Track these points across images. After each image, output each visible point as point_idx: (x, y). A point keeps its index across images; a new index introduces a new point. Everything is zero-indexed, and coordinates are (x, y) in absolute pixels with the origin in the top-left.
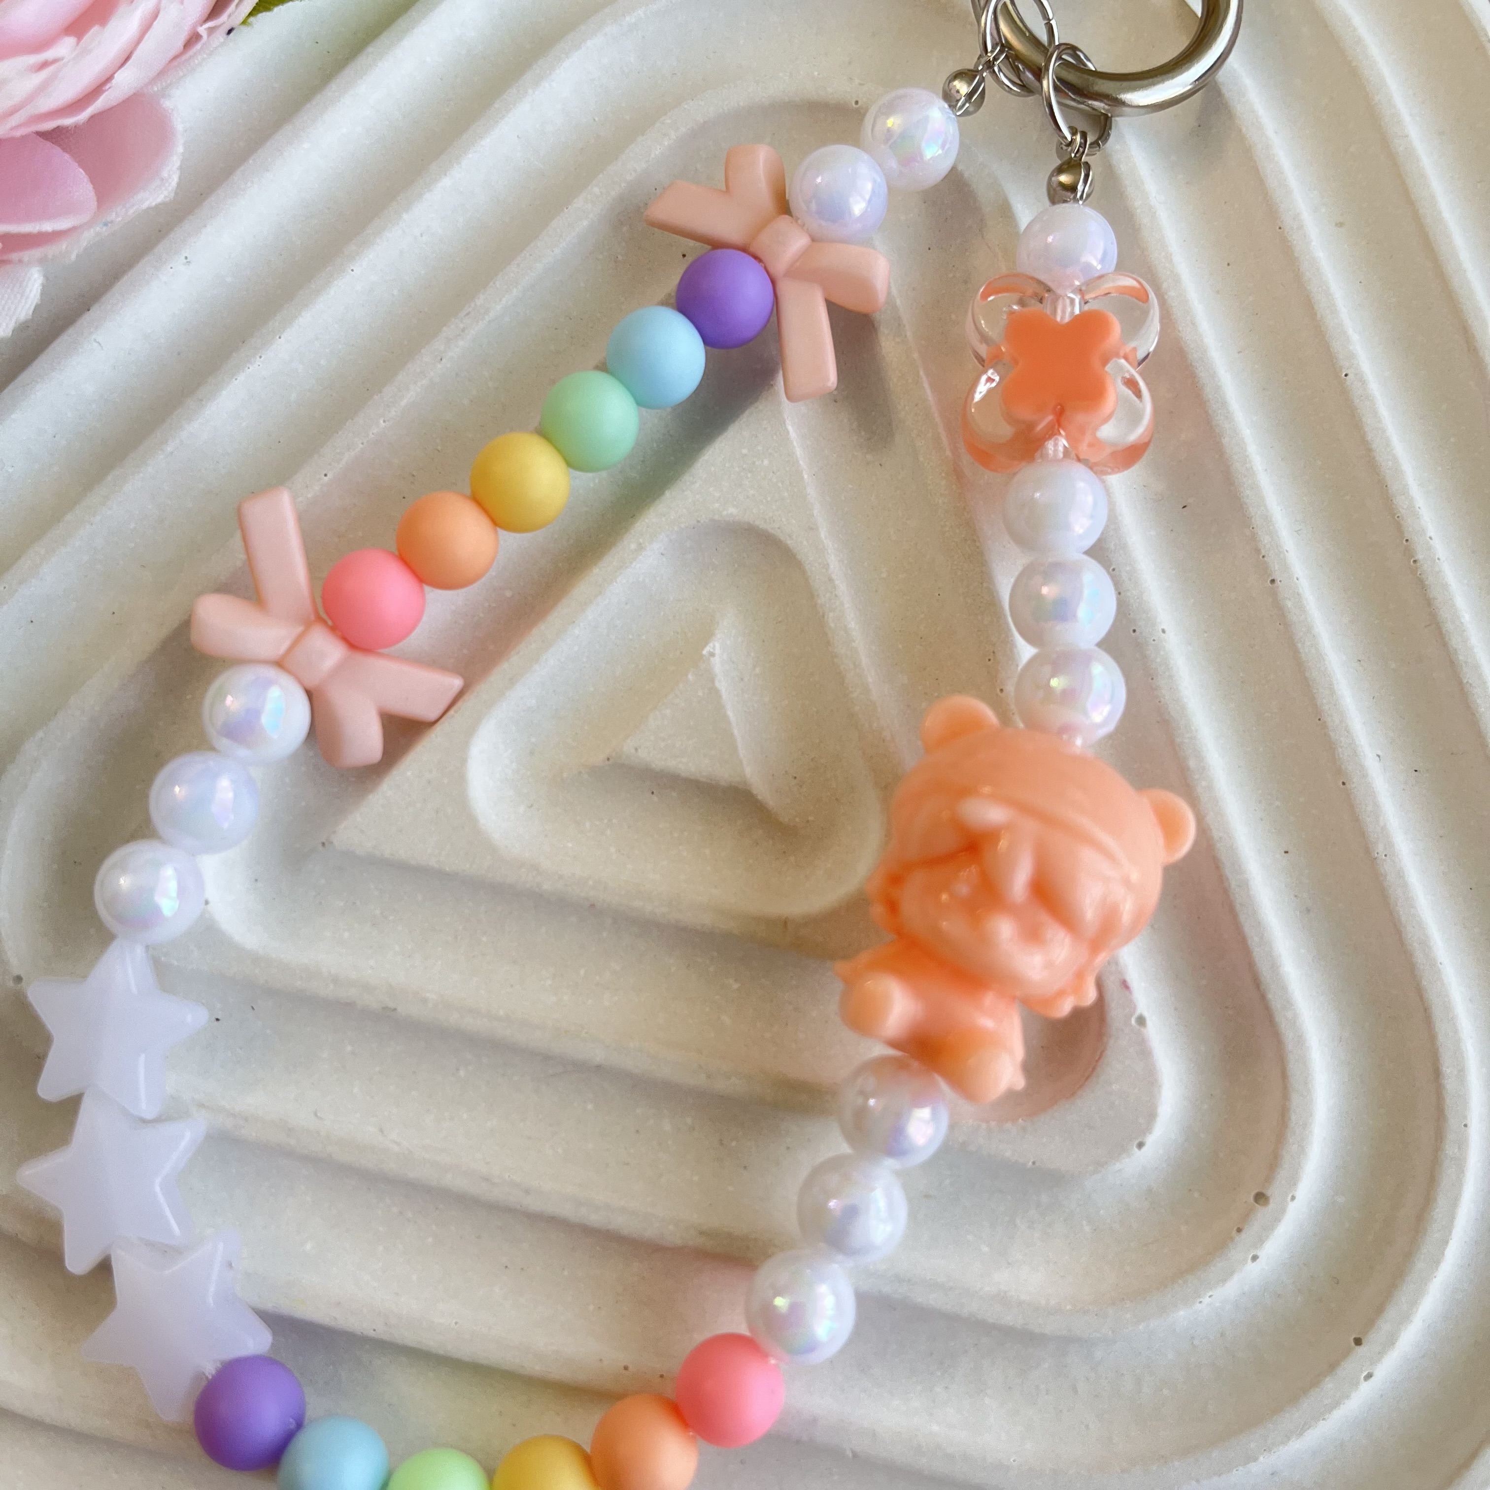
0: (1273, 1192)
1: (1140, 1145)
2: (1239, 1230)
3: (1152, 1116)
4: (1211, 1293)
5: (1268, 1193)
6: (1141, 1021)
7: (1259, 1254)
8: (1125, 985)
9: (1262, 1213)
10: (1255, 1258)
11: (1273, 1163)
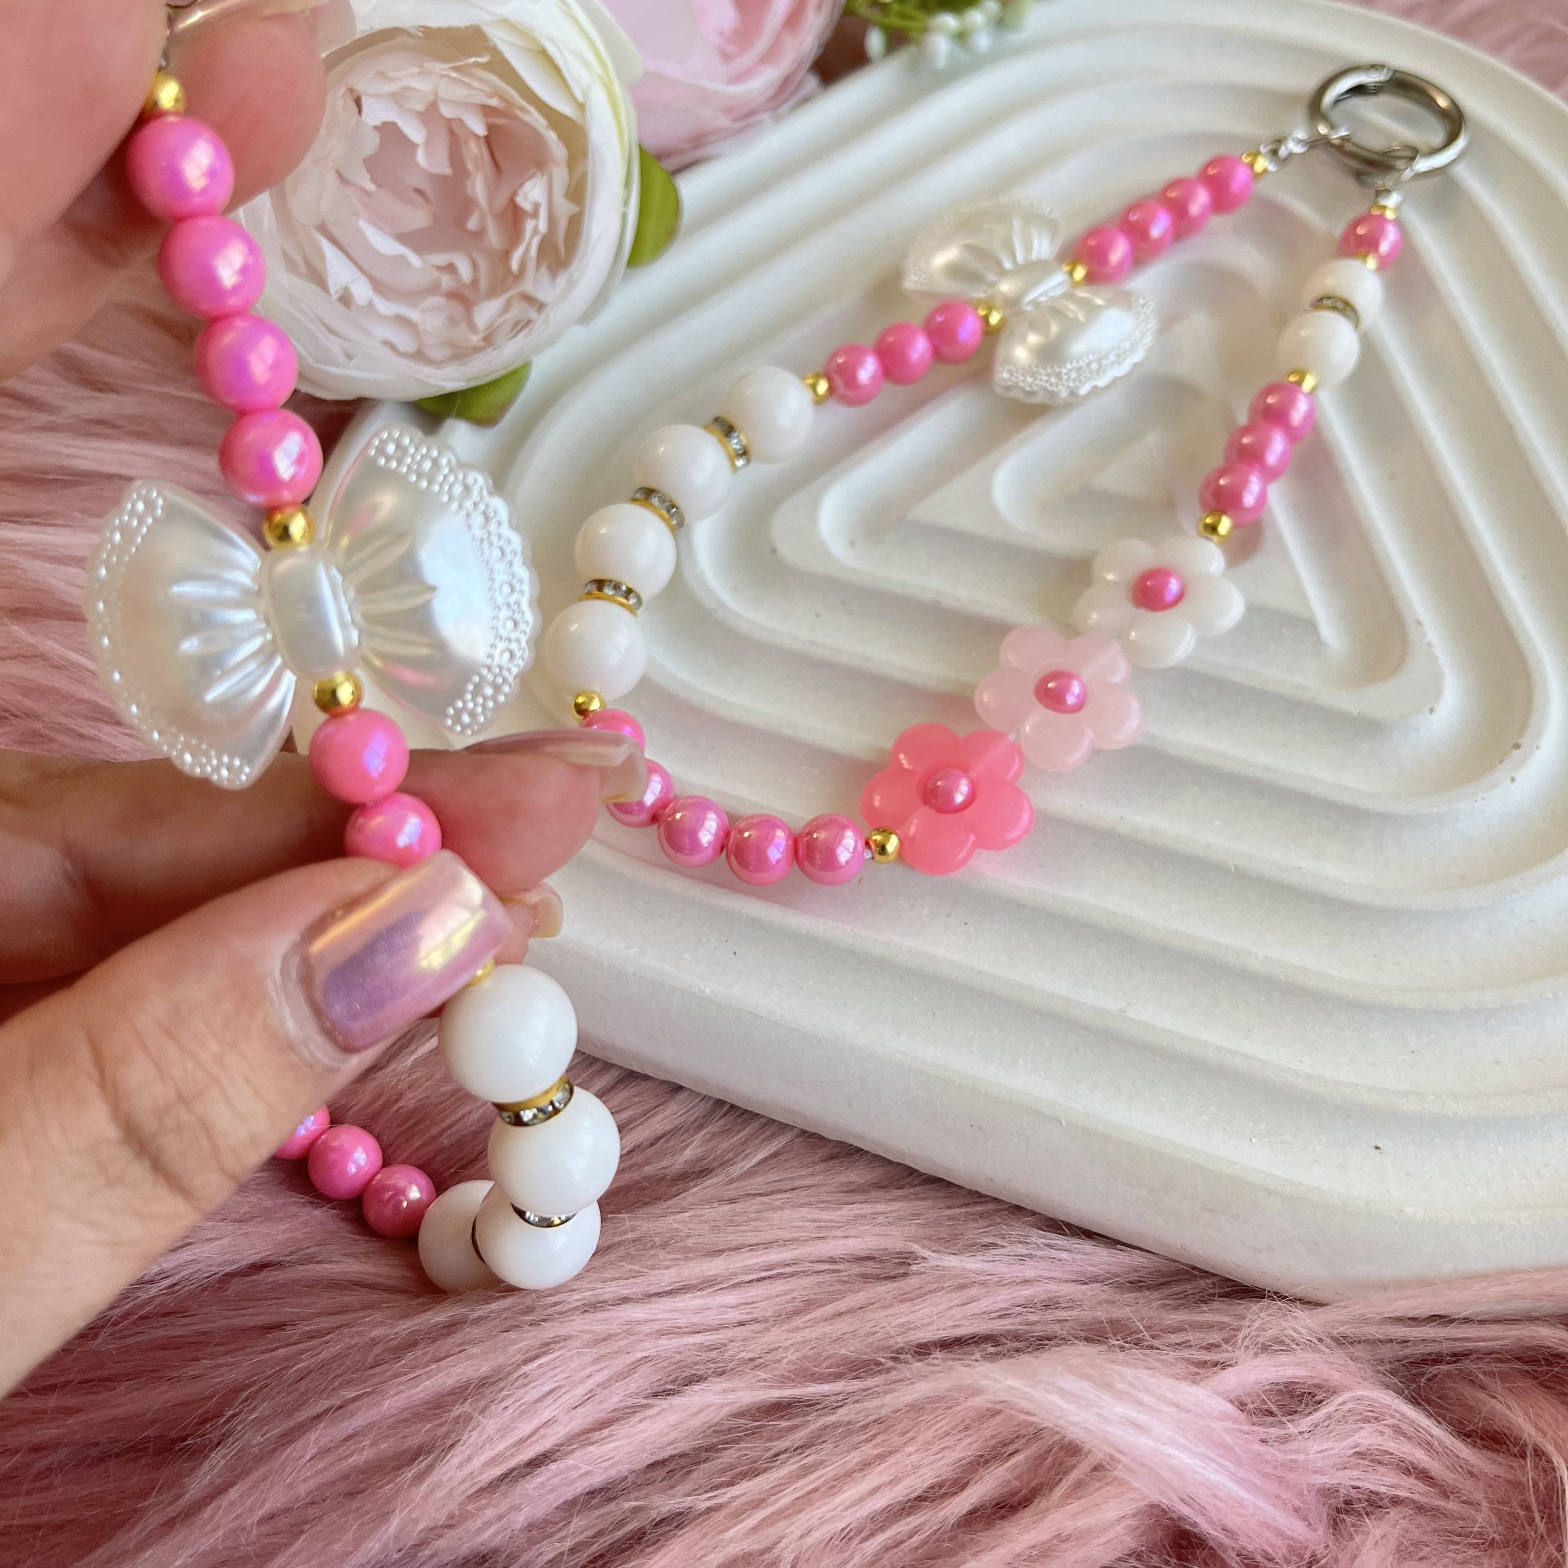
0: (1525, 741)
1: (1432, 711)
2: (1501, 762)
3: (1438, 693)
4: (1482, 795)
5: (1520, 741)
6: (1430, 644)
7: (1515, 775)
8: (1419, 623)
9: (1516, 752)
10: (1513, 780)
11: (1523, 727)
